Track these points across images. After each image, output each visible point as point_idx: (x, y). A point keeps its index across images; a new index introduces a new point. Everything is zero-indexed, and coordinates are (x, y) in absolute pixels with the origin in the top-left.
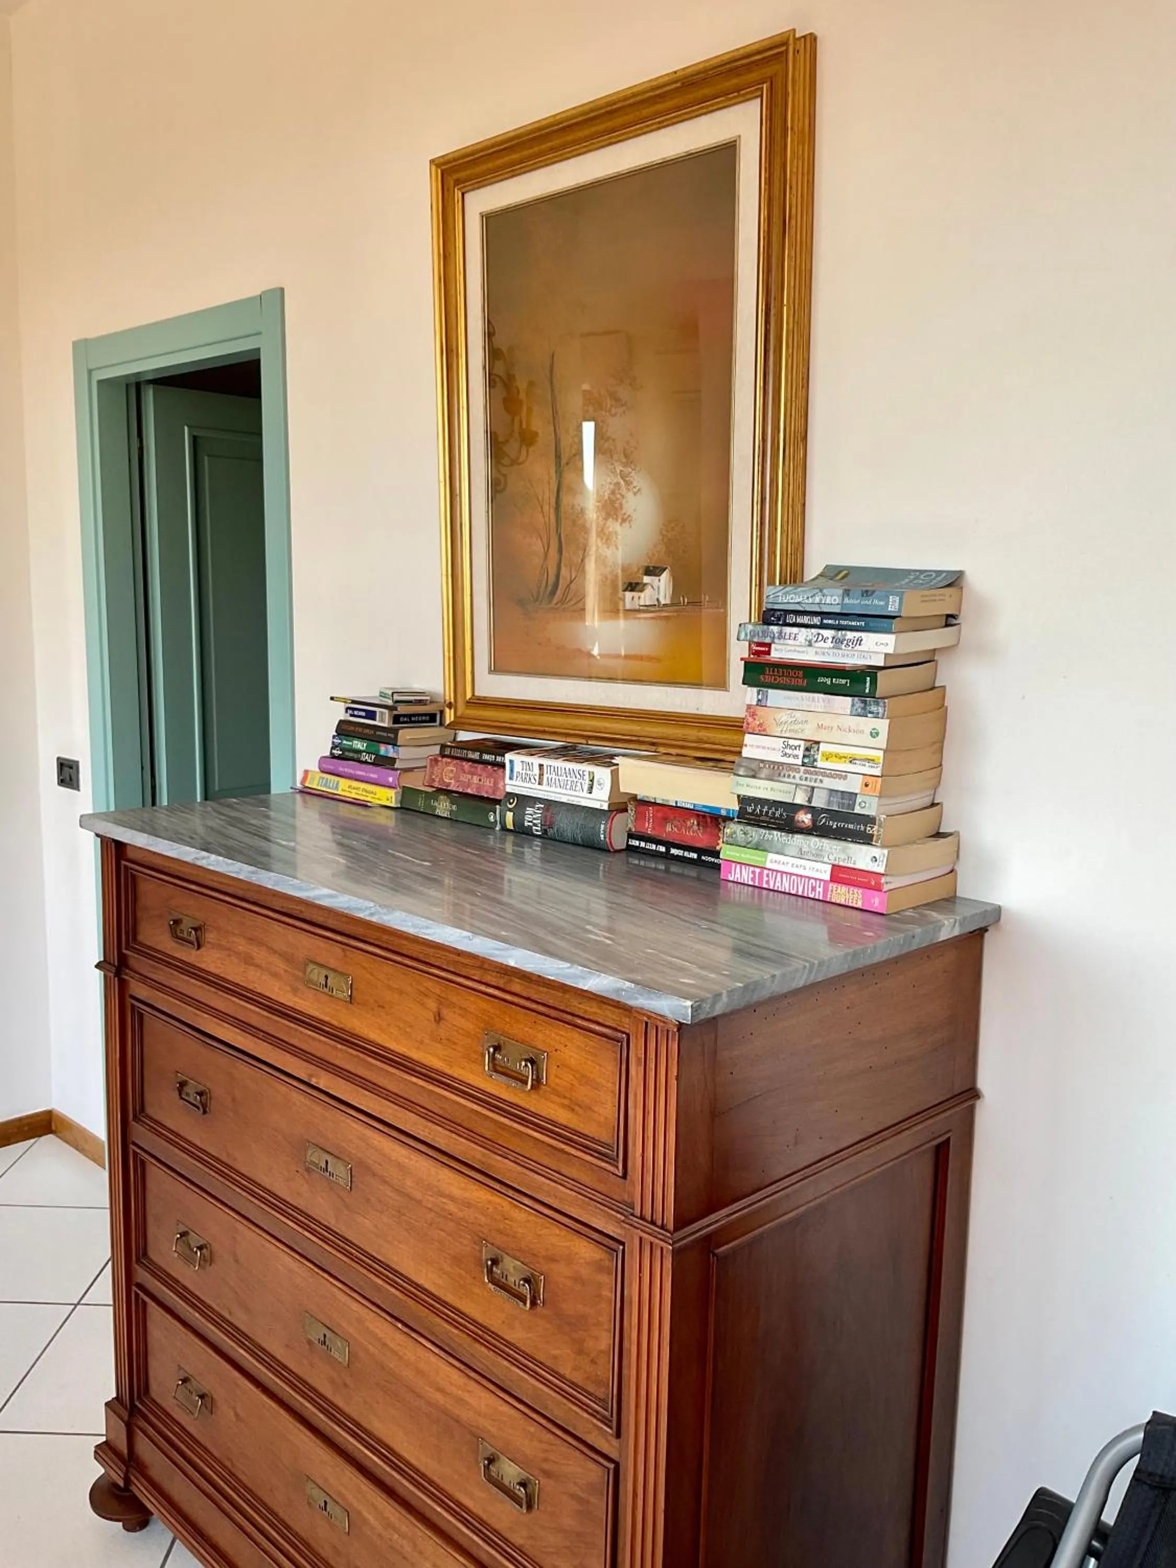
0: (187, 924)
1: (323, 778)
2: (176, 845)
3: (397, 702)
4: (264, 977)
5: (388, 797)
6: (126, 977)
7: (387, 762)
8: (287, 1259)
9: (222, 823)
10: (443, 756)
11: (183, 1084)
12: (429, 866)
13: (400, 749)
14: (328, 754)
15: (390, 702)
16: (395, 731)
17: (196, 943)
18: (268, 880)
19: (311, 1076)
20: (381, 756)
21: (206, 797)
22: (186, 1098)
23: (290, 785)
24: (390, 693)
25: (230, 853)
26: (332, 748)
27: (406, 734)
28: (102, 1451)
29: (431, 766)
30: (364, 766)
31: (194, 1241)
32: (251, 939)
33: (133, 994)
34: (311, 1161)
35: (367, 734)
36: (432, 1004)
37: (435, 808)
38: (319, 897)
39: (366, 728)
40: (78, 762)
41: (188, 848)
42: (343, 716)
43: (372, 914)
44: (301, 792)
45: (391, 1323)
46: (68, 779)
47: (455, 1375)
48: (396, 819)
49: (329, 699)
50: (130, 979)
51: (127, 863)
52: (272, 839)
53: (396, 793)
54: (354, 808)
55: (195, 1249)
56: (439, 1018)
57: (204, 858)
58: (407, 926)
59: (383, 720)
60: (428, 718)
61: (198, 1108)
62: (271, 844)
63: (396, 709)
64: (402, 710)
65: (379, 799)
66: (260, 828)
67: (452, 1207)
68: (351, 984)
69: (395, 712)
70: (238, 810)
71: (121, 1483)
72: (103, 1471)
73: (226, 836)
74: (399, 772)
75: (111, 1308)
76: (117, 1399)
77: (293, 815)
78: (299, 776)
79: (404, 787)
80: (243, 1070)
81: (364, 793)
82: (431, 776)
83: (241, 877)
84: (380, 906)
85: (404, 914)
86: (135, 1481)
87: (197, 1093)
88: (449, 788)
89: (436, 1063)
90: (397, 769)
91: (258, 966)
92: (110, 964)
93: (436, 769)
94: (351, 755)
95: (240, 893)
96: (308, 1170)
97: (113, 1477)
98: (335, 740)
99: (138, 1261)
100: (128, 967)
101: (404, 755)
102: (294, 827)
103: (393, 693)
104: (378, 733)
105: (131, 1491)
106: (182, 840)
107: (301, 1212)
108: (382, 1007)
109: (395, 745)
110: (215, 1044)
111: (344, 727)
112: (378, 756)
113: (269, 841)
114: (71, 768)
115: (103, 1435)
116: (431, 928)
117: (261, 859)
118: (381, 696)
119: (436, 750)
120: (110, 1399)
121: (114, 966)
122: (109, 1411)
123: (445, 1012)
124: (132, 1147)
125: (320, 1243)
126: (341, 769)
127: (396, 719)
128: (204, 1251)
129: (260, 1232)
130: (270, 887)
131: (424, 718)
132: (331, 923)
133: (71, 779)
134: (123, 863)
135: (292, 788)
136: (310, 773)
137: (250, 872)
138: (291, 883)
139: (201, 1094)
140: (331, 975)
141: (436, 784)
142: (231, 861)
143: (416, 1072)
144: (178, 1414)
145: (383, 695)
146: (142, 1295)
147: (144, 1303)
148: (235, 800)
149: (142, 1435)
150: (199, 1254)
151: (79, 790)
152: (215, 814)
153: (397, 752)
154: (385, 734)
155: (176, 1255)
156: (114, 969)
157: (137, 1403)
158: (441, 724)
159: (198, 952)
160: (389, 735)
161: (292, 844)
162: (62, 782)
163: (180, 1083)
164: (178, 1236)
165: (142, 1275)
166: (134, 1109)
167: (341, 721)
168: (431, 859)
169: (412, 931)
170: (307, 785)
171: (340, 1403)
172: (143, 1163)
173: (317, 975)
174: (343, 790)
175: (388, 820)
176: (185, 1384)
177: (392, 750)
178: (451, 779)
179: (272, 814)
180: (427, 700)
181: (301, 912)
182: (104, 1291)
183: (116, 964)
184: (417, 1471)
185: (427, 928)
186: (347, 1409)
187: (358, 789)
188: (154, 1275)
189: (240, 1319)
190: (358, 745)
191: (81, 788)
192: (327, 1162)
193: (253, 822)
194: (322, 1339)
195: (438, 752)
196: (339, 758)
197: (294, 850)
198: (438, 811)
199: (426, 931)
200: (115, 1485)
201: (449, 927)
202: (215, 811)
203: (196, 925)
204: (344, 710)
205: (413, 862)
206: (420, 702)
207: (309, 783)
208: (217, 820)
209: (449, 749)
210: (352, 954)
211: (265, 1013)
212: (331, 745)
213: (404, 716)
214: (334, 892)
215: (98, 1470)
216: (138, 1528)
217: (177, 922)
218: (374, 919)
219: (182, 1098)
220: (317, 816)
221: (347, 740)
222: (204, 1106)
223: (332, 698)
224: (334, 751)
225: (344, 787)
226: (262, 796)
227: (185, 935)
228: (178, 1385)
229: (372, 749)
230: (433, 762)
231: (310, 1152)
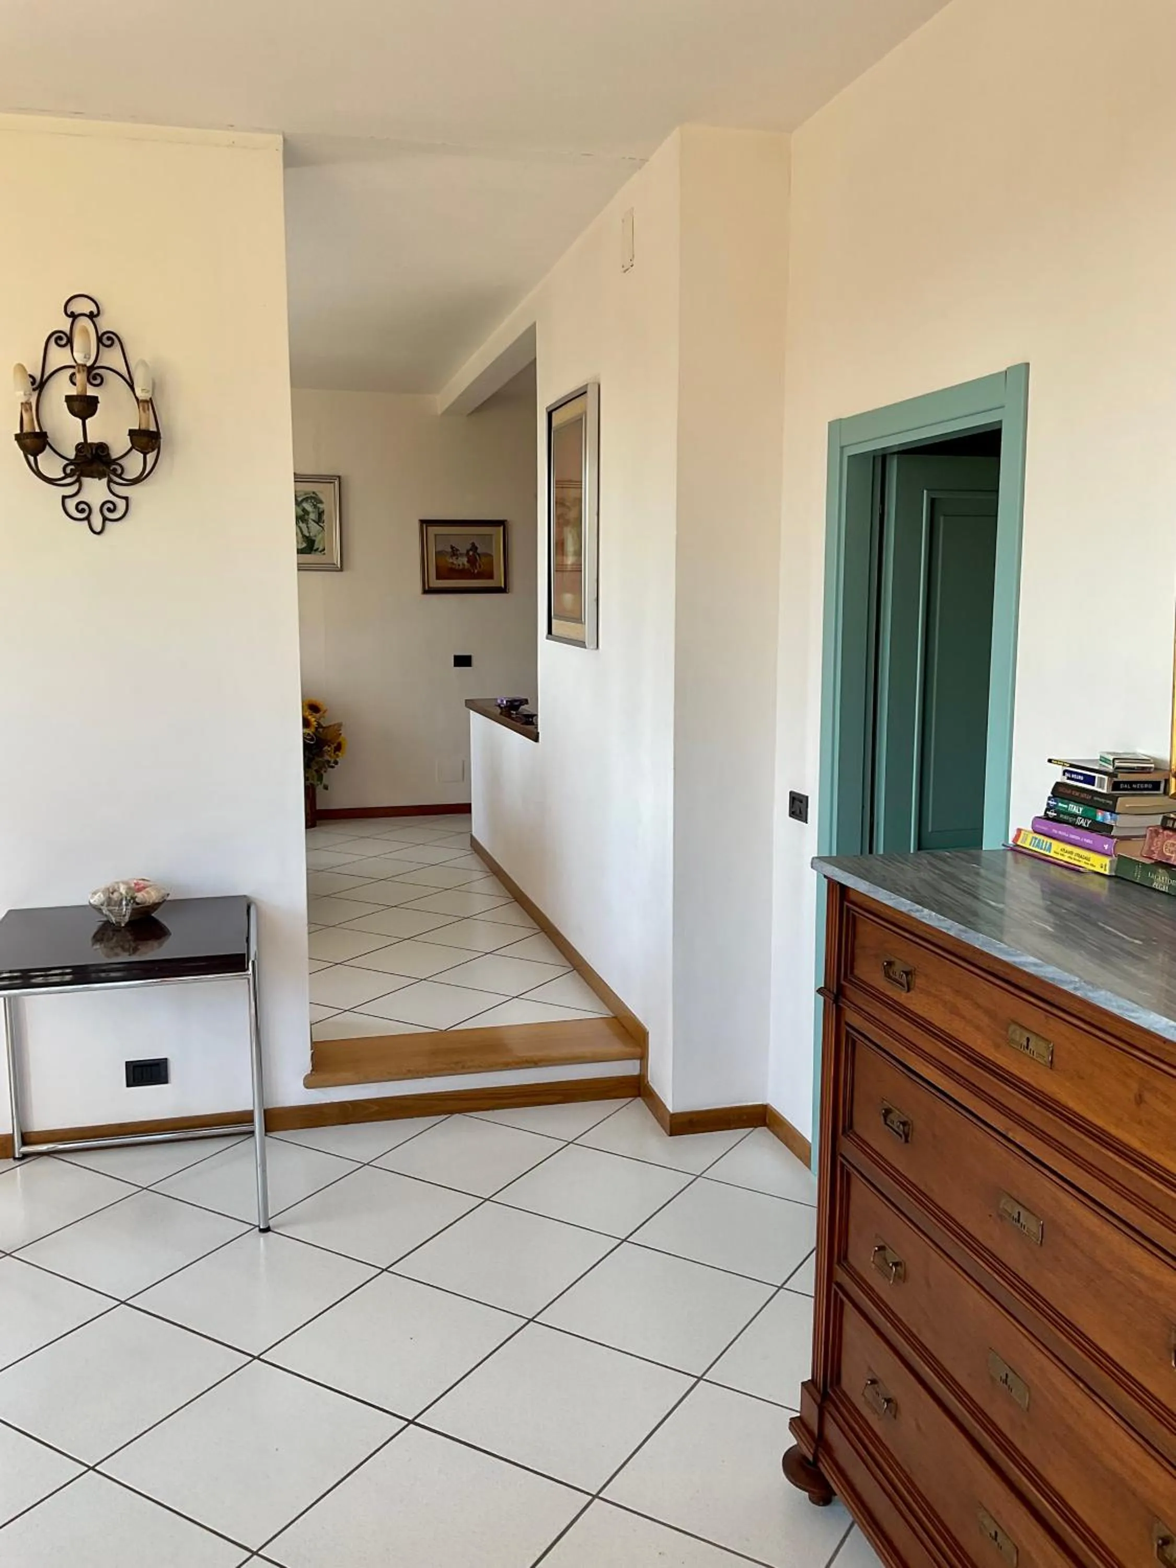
0: (898, 968)
1: (1036, 839)
2: (893, 896)
3: (1118, 768)
4: (968, 1028)
5: (1100, 863)
6: (841, 1005)
7: (1104, 829)
8: (977, 1296)
9: (935, 876)
10: (1165, 828)
11: (888, 1112)
12: (1140, 945)
13: (1118, 816)
14: (1042, 814)
15: (1110, 768)
16: (1115, 799)
17: (906, 985)
18: (977, 940)
19: (1008, 1129)
20: (1096, 821)
21: (919, 847)
22: (890, 1124)
23: (1003, 842)
24: (1111, 759)
25: (941, 909)
26: (1047, 810)
27: (1124, 802)
28: (795, 1423)
29: (1152, 838)
30: (1079, 830)
31: (891, 1257)
32: (957, 991)
33: (849, 1022)
34: (1004, 1208)
35: (1085, 799)
36: (1135, 1086)
37: (1152, 881)
38: (1025, 964)
39: (1083, 792)
40: (807, 797)
41: (904, 900)
42: (1060, 778)
43: (1076, 989)
44: (1012, 850)
45: (1073, 1380)
46: (798, 812)
47: (1134, 1448)
48: (1110, 889)
49: (1047, 760)
50: (846, 1008)
51: (848, 904)
52: (980, 897)
53: (1111, 862)
54: (1066, 872)
55: (891, 1265)
56: (1140, 1100)
57: (917, 911)
58: (1113, 1006)
59: (1102, 786)
60: (1150, 786)
61: (901, 1136)
62: (979, 903)
63: (1116, 777)
64: (1121, 777)
65: (1092, 865)
66: (971, 885)
67: (1142, 1285)
68: (1052, 1051)
69: (1115, 779)
70: (950, 865)
71: (811, 1458)
72: (794, 1442)
73: (938, 891)
74: (1115, 840)
75: (813, 1300)
76: (813, 1381)
77: (1003, 874)
78: (1012, 834)
79: (1119, 855)
80: (944, 1109)
81: (1077, 858)
82: (1150, 847)
83: (951, 933)
84: (1085, 982)
85: (1109, 993)
86: (823, 1460)
87: (901, 1123)
88: (1168, 862)
89: (1136, 1144)
90: (1113, 837)
91: (963, 1017)
92: (829, 990)
93: (1156, 840)
94: (1066, 817)
95: (949, 947)
96: (1000, 1216)
97: (804, 1451)
98: (1050, 802)
99: (839, 1262)
100: (845, 996)
101: (1121, 823)
102: (1003, 888)
103: (1114, 759)
104: (1095, 798)
105: (819, 1468)
106: (899, 891)
107: (993, 1256)
108: (1082, 1078)
109: (1112, 812)
110: (918, 1080)
111: (1061, 789)
112: (1095, 822)
113: (978, 899)
114: (801, 802)
115: (797, 1411)
116: (1137, 1012)
117: (968, 918)
118: (1101, 760)
119: (1158, 820)
120: (806, 1380)
121: (833, 993)
122: (805, 1391)
123: (1147, 1096)
124: (840, 1158)
125: (1009, 1288)
126: (1055, 831)
127: (1116, 786)
128: (899, 1268)
129: (953, 1264)
130: (978, 947)
131: (1146, 786)
132: (1036, 990)
133: (800, 812)
134: (846, 903)
135: (1003, 845)
136: (1023, 832)
137: (960, 930)
138: (998, 946)
139: (904, 1124)
140: (1033, 1040)
141: (1155, 856)
142: (943, 918)
143: (1114, 1147)
144: (865, 1411)
145: (1103, 759)
146: (841, 1294)
147: (842, 1301)
148: (948, 854)
149: (832, 1421)
150: (894, 1269)
151: (806, 821)
152: (929, 867)
153: (1115, 820)
154: (1103, 800)
155: (873, 1266)
156: (832, 996)
157: (829, 1390)
158: (1166, 792)
159: (909, 994)
160: (1108, 802)
161: (1001, 906)
162: (793, 814)
163: (886, 1110)
164: (876, 1248)
165: (842, 1277)
166: (844, 1127)
167: (1058, 784)
168: (1143, 937)
169: (1116, 1011)
170: (1019, 843)
171: (1018, 1445)
172: (849, 1175)
173: (1020, 1036)
174: (1055, 852)
175: (1101, 888)
176: (873, 1385)
177: (1109, 817)
178: (1172, 853)
179: (982, 871)
180: (1150, 768)
181: (1007, 974)
182: (807, 1280)
183: (835, 991)
184: (1088, 1529)
185: (1133, 1011)
186: (1025, 1453)
187: (1071, 853)
188: (852, 1278)
189: (927, 1338)
190: (1074, 808)
191: (809, 820)
192: (1019, 1213)
193: (965, 878)
194: (1004, 1377)
195: (1159, 823)
196: (1053, 819)
197: (1001, 912)
198: (1155, 884)
199: (1133, 1014)
200: (805, 1458)
201: (1155, 1014)
202: (930, 864)
203: (907, 969)
204: (1061, 773)
205: (1123, 938)
206: (1143, 770)
207: (1021, 842)
208: (931, 874)
209: (1172, 822)
210: (1053, 1022)
211: (968, 1063)
212: (1045, 807)
213: (1124, 783)
214: (1039, 961)
215: (790, 1441)
216: (821, 1503)
217: (890, 964)
218: (1079, 994)
219: (886, 1124)
220: (1027, 878)
221: (1062, 803)
222: (907, 1136)
223: (1050, 761)
224: (1049, 813)
225: (1056, 850)
226: (973, 851)
227: (897, 977)
228: (867, 1384)
229: (1090, 814)
230: (1154, 834)
231: (1003, 1201)
